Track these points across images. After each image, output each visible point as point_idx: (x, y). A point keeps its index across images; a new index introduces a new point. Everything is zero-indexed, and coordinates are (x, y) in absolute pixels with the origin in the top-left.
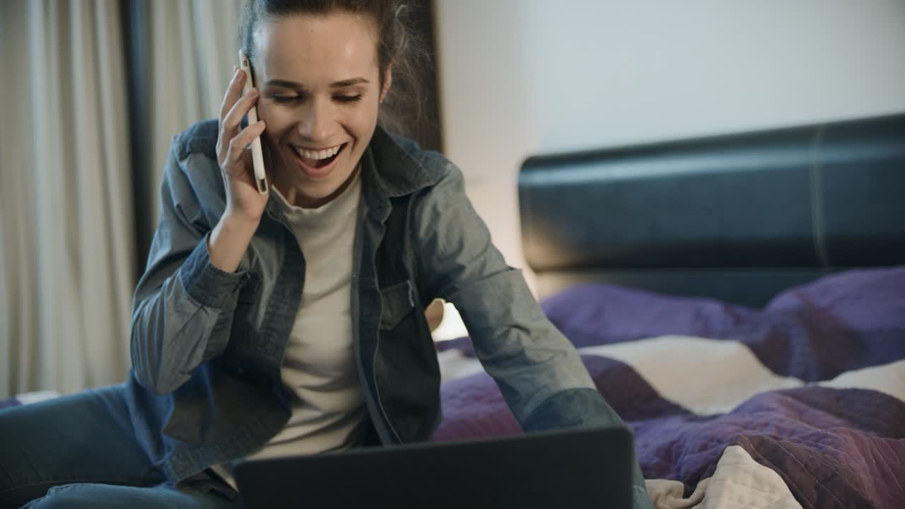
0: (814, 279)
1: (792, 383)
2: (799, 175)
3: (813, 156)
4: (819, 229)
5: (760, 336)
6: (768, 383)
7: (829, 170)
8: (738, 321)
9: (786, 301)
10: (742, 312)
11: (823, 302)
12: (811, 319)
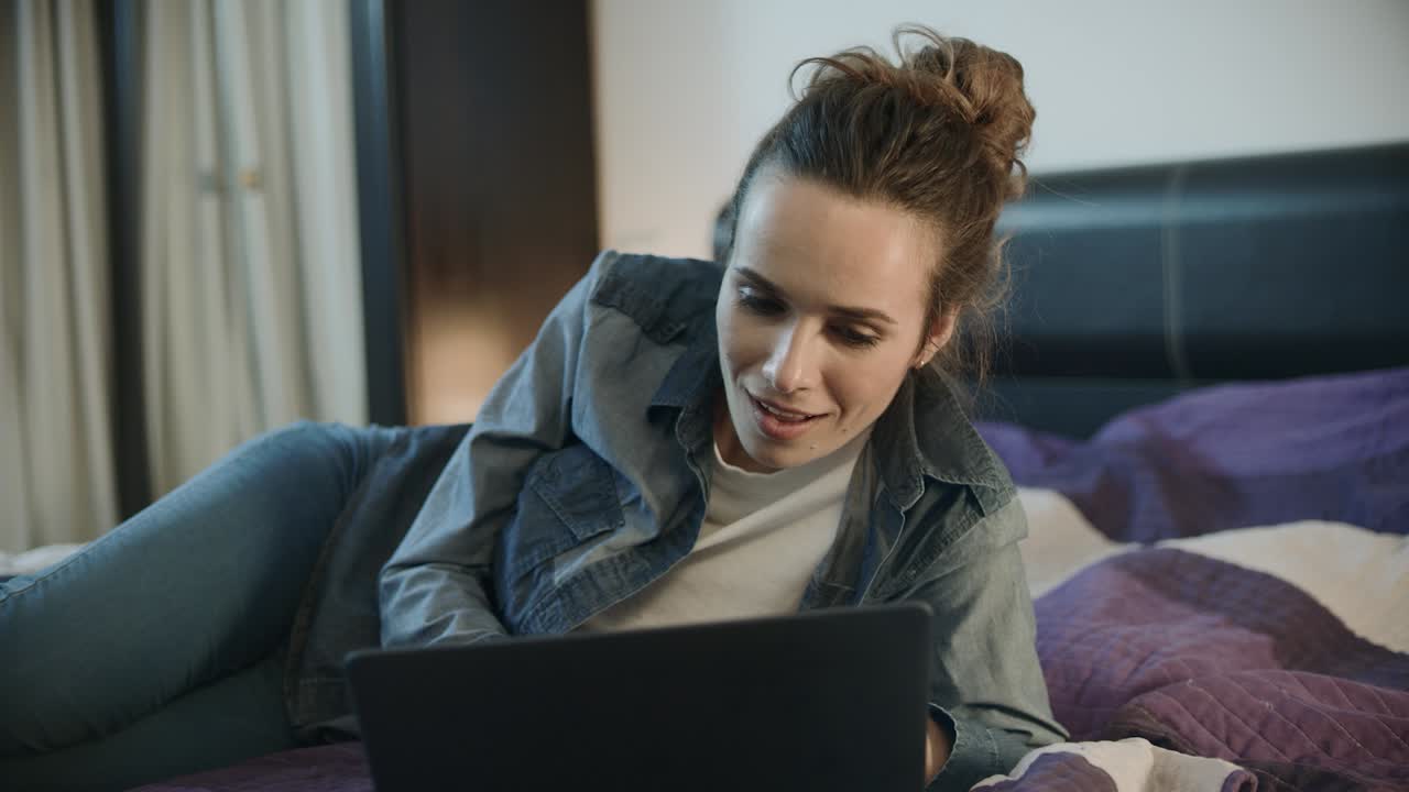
0: (1164, 397)
1: (1132, 548)
2: (1146, 239)
3: (1168, 212)
4: (1174, 322)
5: (1087, 483)
6: (1097, 549)
7: (1190, 231)
8: (1051, 459)
9: (1124, 429)
10: (1056, 444)
11: (1180, 432)
12: (1163, 457)
